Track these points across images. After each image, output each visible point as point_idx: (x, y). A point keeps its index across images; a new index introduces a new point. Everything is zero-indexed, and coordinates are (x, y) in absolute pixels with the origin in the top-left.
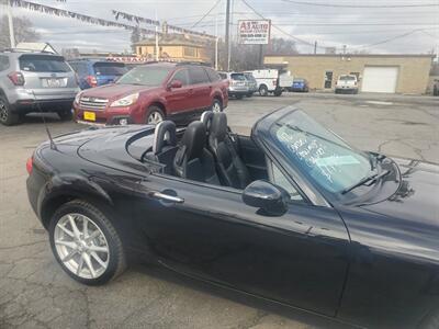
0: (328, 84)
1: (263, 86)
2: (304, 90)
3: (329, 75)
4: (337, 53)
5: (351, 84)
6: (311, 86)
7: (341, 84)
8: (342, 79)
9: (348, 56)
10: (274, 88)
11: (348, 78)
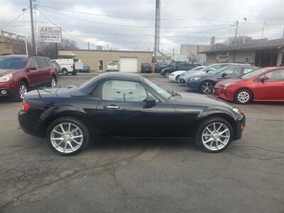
0: (101, 68)
1: (64, 69)
2: (88, 71)
3: (101, 62)
4: (103, 49)
5: (115, 67)
6: (91, 69)
7: (109, 67)
8: (109, 64)
9: (110, 51)
10: (72, 70)
11: (112, 64)
